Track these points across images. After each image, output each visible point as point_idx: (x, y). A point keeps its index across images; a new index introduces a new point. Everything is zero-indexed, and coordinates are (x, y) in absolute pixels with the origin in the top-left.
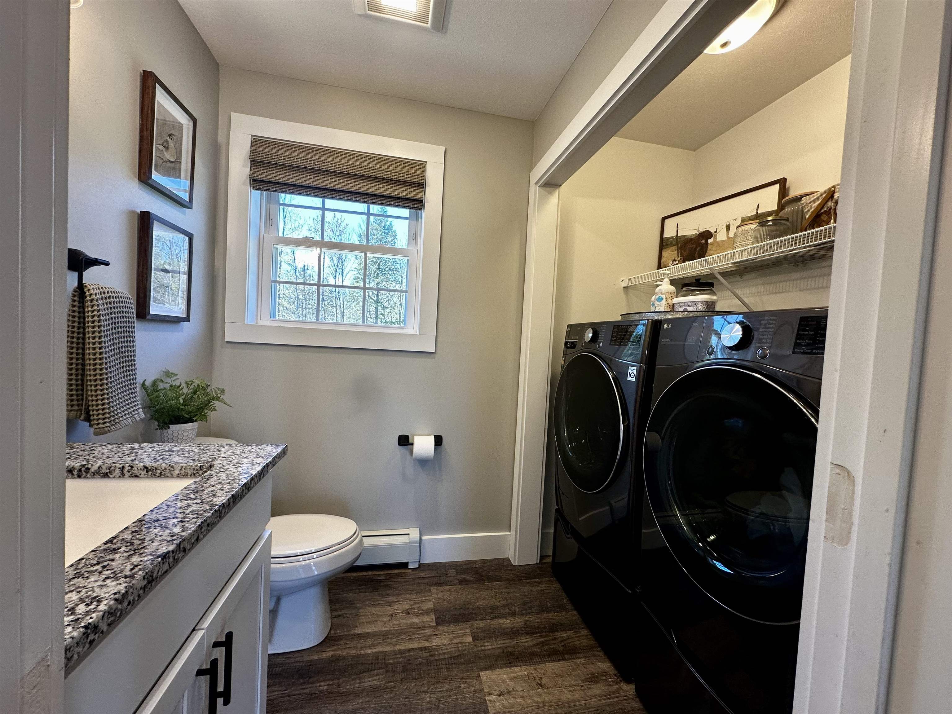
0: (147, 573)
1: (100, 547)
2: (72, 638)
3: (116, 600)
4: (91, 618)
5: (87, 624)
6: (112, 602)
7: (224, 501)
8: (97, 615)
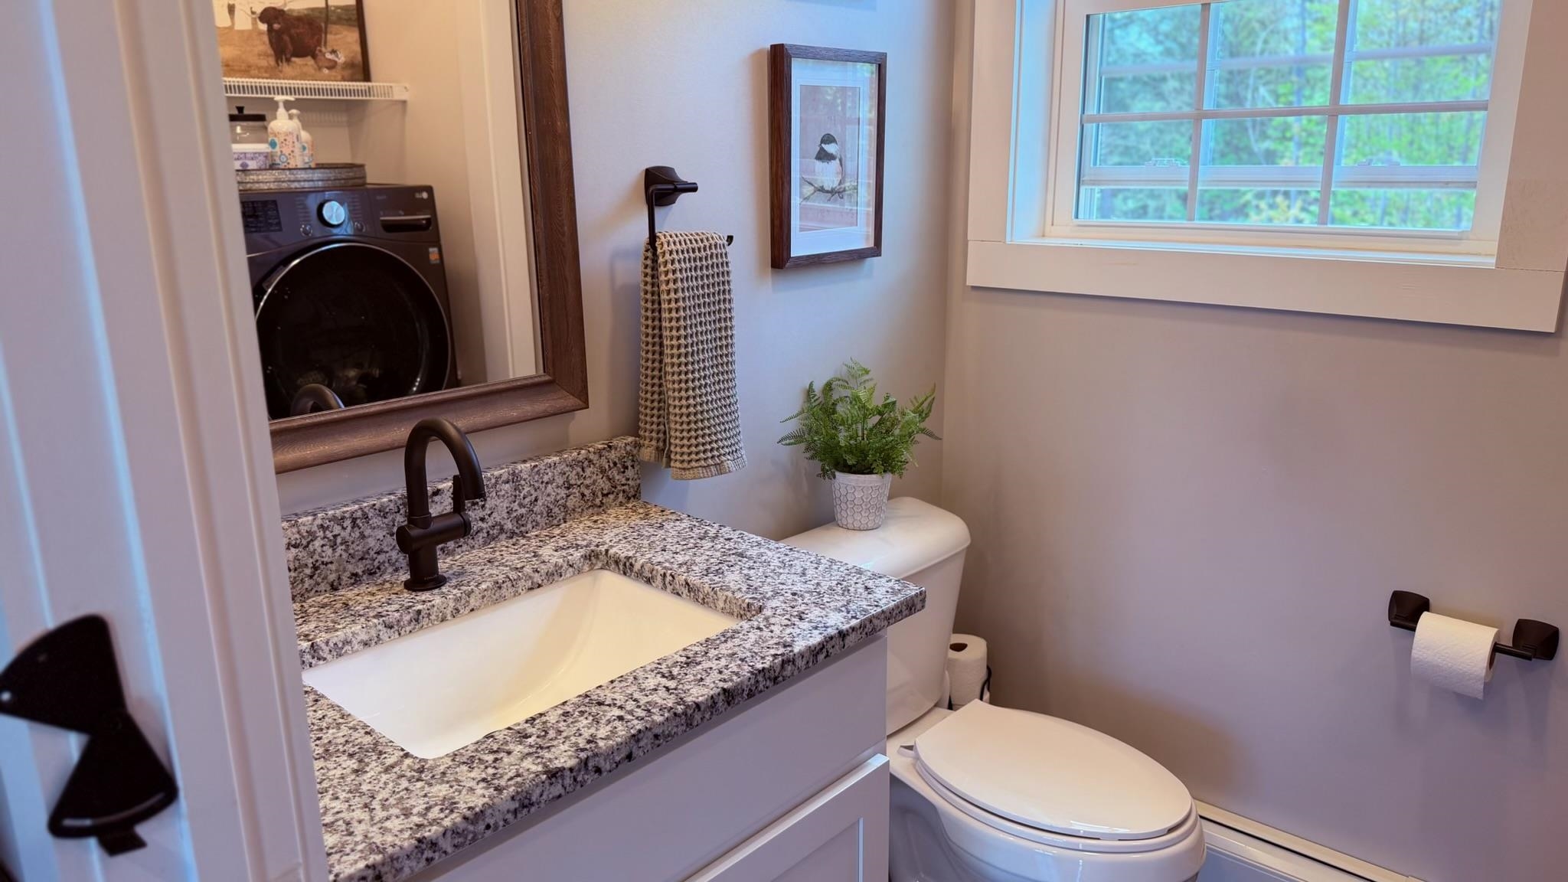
0: (518, 793)
1: (519, 724)
2: (401, 848)
3: (465, 818)
4: (430, 831)
5: (421, 837)
6: (459, 820)
7: (701, 699)
8: (436, 830)
